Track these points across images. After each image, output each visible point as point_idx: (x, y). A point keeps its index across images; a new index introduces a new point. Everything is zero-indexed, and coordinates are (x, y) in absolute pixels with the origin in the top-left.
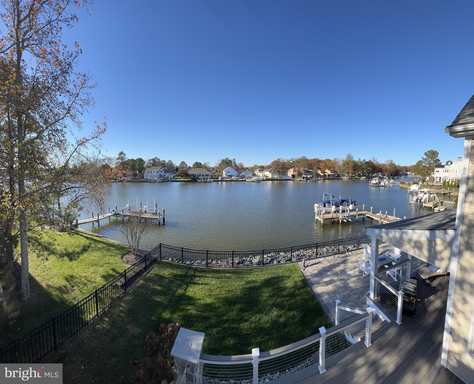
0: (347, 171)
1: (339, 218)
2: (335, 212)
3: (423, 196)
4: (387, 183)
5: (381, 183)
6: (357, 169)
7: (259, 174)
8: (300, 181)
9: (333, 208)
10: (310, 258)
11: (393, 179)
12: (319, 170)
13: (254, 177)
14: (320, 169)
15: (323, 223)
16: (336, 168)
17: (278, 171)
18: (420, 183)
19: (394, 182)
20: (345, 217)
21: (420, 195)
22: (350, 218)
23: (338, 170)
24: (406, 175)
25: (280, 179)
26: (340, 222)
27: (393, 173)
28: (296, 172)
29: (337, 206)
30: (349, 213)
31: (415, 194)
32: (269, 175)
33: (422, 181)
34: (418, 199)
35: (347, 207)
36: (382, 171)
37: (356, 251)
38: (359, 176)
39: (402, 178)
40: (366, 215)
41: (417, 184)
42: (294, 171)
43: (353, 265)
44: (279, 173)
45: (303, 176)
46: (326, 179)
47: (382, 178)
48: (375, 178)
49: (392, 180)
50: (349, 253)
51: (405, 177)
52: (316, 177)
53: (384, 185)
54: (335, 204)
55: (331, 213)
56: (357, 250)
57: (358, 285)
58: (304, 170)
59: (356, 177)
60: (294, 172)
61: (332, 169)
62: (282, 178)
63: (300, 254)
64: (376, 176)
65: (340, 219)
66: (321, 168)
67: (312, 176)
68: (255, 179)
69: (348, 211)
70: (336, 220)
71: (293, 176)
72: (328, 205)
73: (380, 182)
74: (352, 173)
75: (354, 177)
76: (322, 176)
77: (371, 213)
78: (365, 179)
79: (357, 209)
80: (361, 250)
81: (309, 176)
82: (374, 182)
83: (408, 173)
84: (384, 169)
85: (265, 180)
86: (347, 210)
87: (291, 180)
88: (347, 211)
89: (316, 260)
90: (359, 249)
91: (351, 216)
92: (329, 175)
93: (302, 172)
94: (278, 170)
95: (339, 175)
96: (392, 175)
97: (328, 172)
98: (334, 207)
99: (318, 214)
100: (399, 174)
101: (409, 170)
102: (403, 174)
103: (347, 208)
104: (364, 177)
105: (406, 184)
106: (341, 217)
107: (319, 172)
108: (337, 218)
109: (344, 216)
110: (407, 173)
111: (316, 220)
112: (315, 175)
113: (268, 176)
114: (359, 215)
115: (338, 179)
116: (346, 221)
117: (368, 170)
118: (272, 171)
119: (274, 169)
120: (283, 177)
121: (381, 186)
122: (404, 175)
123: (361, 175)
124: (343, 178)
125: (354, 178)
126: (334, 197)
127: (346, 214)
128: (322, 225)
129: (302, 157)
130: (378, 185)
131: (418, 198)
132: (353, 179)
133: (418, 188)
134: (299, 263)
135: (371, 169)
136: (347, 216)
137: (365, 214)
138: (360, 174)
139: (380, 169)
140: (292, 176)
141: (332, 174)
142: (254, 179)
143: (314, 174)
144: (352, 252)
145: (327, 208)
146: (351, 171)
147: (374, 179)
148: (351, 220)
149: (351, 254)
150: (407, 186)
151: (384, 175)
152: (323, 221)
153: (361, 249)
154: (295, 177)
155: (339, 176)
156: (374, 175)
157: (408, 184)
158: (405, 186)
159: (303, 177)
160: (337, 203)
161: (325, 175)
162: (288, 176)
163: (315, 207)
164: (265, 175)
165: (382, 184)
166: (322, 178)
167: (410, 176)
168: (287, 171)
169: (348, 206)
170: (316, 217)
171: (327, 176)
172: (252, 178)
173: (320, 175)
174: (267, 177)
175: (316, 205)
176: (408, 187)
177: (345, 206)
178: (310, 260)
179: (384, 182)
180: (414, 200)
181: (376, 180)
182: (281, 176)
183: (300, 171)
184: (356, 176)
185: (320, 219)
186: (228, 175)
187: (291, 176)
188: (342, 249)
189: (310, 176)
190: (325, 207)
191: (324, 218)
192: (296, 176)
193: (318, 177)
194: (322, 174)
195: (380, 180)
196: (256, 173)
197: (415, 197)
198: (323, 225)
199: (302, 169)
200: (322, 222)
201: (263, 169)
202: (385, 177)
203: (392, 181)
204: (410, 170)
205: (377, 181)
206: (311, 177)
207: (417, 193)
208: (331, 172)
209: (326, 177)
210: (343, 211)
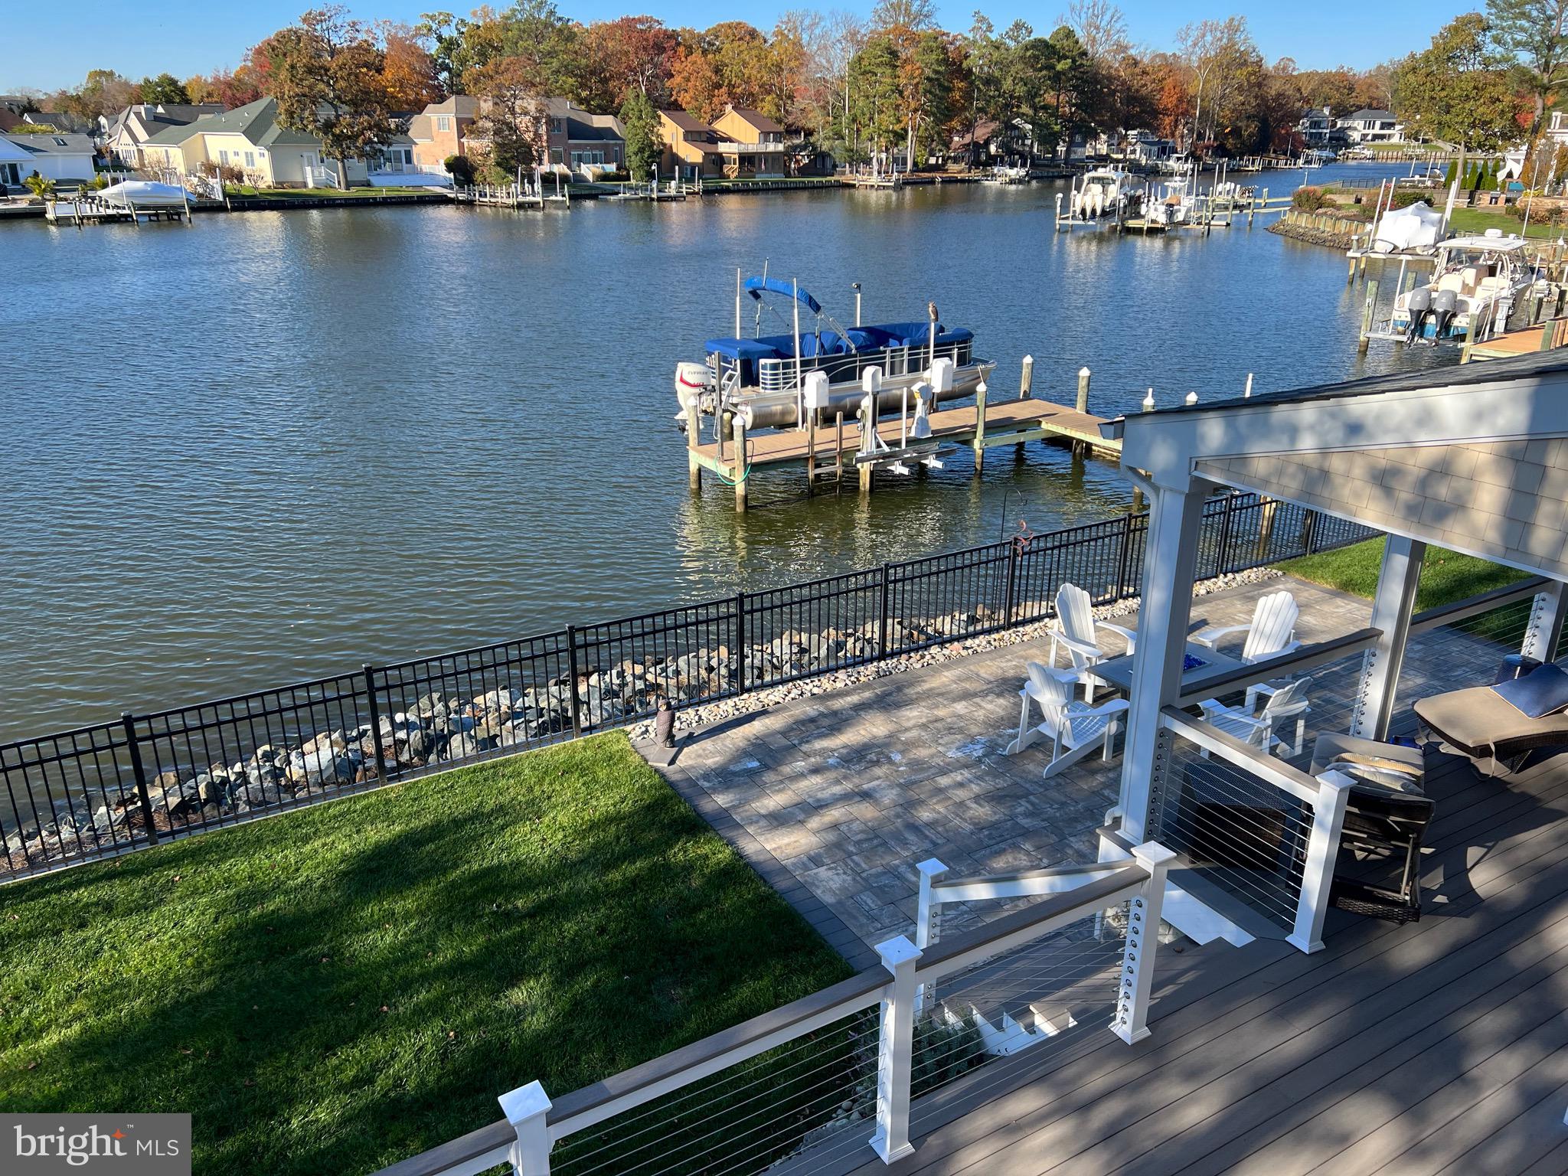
0: (887, 120)
1: (859, 455)
2: (827, 418)
3: (1469, 290)
4: (1186, 204)
5: (1143, 209)
6: (964, 108)
7: (154, 152)
8: (520, 206)
9: (814, 389)
10: (696, 695)
11: (1234, 174)
12: (664, 118)
13: (115, 181)
14: (674, 107)
15: (746, 498)
16: (800, 103)
17: (328, 126)
18: (1453, 199)
19: (1244, 201)
20: (897, 443)
21: (1449, 283)
22: (935, 446)
23: (815, 119)
24: (1340, 140)
25: (354, 192)
26: (865, 481)
27: (1236, 132)
28: (479, 133)
29: (840, 371)
30: (923, 422)
31: (1411, 276)
32: (249, 157)
33: (1462, 187)
34: (1431, 312)
35: (906, 376)
36: (1155, 113)
37: (995, 636)
38: (976, 163)
39: (1307, 167)
40: (1044, 426)
41: (1429, 202)
42: (466, 126)
43: (981, 712)
44: (338, 140)
45: (545, 168)
46: (726, 191)
47: (1151, 174)
48: (1101, 172)
49: (1230, 186)
50: (946, 652)
51: (1327, 162)
52: (650, 176)
53: (1162, 219)
54: (821, 362)
55: (795, 425)
56: (997, 630)
57: (1020, 810)
58: (550, 121)
59: (952, 167)
60: (461, 135)
61: (767, 106)
62: (368, 184)
63: (623, 685)
64: (1102, 160)
65: (862, 460)
66: (684, 99)
67: (612, 168)
68: (131, 194)
69: (920, 402)
70: (837, 468)
71: (462, 169)
72: (775, 367)
73: (1134, 202)
74: (921, 141)
75: (936, 168)
76: (693, 166)
77: (1080, 409)
78: (1020, 181)
79: (981, 388)
80: (1029, 628)
81: (588, 171)
82: (1090, 196)
83: (1359, 124)
84: (1168, 101)
85: (220, 208)
86: (911, 397)
87: (441, 200)
88: (912, 407)
89: (740, 704)
90: (1009, 625)
91: (939, 436)
92: (747, 160)
93: (528, 137)
94: (325, 113)
95: (823, 155)
96: (1230, 143)
97: (739, 132)
98: (816, 379)
99: (705, 438)
100: (1285, 139)
101: (1363, 100)
102: (1315, 141)
103: (913, 382)
104: (1012, 165)
105: (1339, 208)
106: (868, 446)
107: (670, 132)
108: (844, 453)
109: (893, 437)
110: (1343, 130)
111: (693, 478)
112: (634, 161)
113: (247, 169)
114: (992, 428)
115: (814, 187)
116: (905, 471)
117: (1045, 108)
118: (275, 131)
119: (282, 107)
120: (373, 180)
121: (1138, 231)
122: (1322, 148)
123: (993, 149)
124: (857, 179)
125: (938, 177)
126: (817, 308)
127: (904, 428)
128: (740, 509)
130: (1123, 221)
131: (1431, 301)
132: (932, 182)
133: (1429, 236)
134: (628, 728)
135: (1063, 101)
136: (909, 442)
137: (1034, 423)
138: (987, 143)
139: (1134, 98)
140: (451, 166)
141: (772, 147)
142: (117, 194)
143: (631, 149)
144: (969, 643)
145: (769, 396)
146: (915, 123)
147: (1093, 180)
148: (939, 465)
149: (964, 653)
150: (1343, 226)
151: (1165, 151)
152: (748, 481)
153: (1024, 622)
154: (478, 177)
155: (821, 162)
156: (1089, 151)
157: (1354, 211)
158: (1325, 226)
159: (548, 180)
160: (839, 349)
161: (720, 160)
162: (416, 172)
163: (679, 386)
164: (215, 158)
165: (1154, 212)
166: (698, 186)
167: (1368, 153)
168: (403, 130)
169: (915, 366)
170: (697, 458)
171: (732, 170)
172: (102, 193)
173: (675, 159)
174: (239, 177)
175: (688, 371)
176: (1348, 234)
177: (892, 373)
178: (699, 704)
179: (1169, 199)
180: (1395, 315)
181: (1104, 182)
182: (359, 168)
183: (514, 129)
184: (956, 160)
185: (723, 470)
187: (441, 170)
188: (897, 636)
189: (598, 167)
190: (756, 383)
191: (756, 460)
192: (489, 169)
193: (665, 176)
194: (692, 154)
195: (1134, 187)
196: (121, 144)
197: (1408, 296)
198: (747, 507)
199: (532, 105)
200: (740, 489)
201: (178, 111)
202: (1172, 164)
203: (1224, 190)
204: (1373, 106)
205: (1113, 190)
206: (605, 177)
207: (1422, 270)
208: (765, 135)
209: (726, 177)
210: (887, 409)
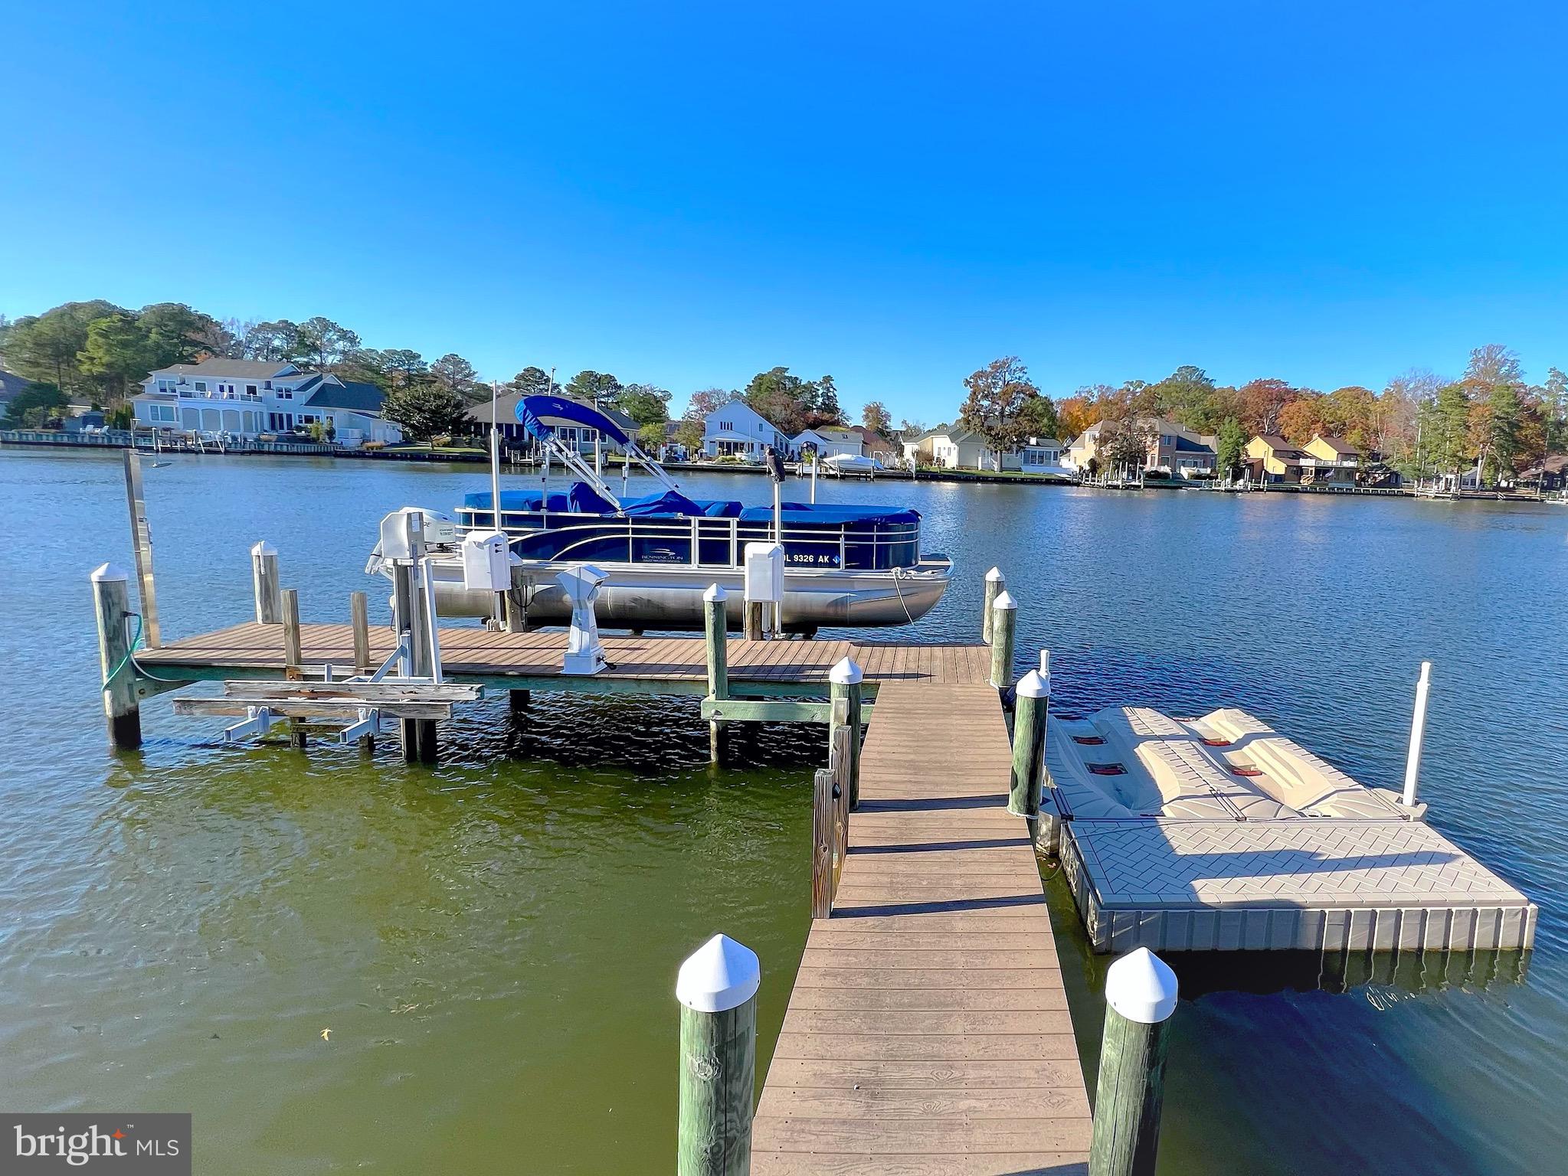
12: (1258, 439)
14: (1270, 432)
25: (1005, 474)
28: (1112, 445)
32: (950, 453)
58: (1162, 437)
60: (1101, 447)
66: (1281, 426)
67: (1204, 470)
76: (1274, 472)
81: (1185, 471)
92: (1321, 471)
95: (1397, 475)
97: (1321, 452)
107: (1258, 449)
112: (1224, 466)
113: (948, 460)
115: (1386, 495)
118: (973, 436)
125: (1503, 495)
129: (1180, 369)
132: (1496, 498)
141: (1346, 464)
143: (1223, 458)
146: (1486, 454)
154: (1103, 470)
155: (1393, 479)
161: (1300, 471)
162: (1063, 463)
171: (1307, 477)
186: (721, 444)
189: (1194, 470)
194: (1276, 467)
206: (1199, 477)
208: (1345, 456)
209: (1301, 482)
